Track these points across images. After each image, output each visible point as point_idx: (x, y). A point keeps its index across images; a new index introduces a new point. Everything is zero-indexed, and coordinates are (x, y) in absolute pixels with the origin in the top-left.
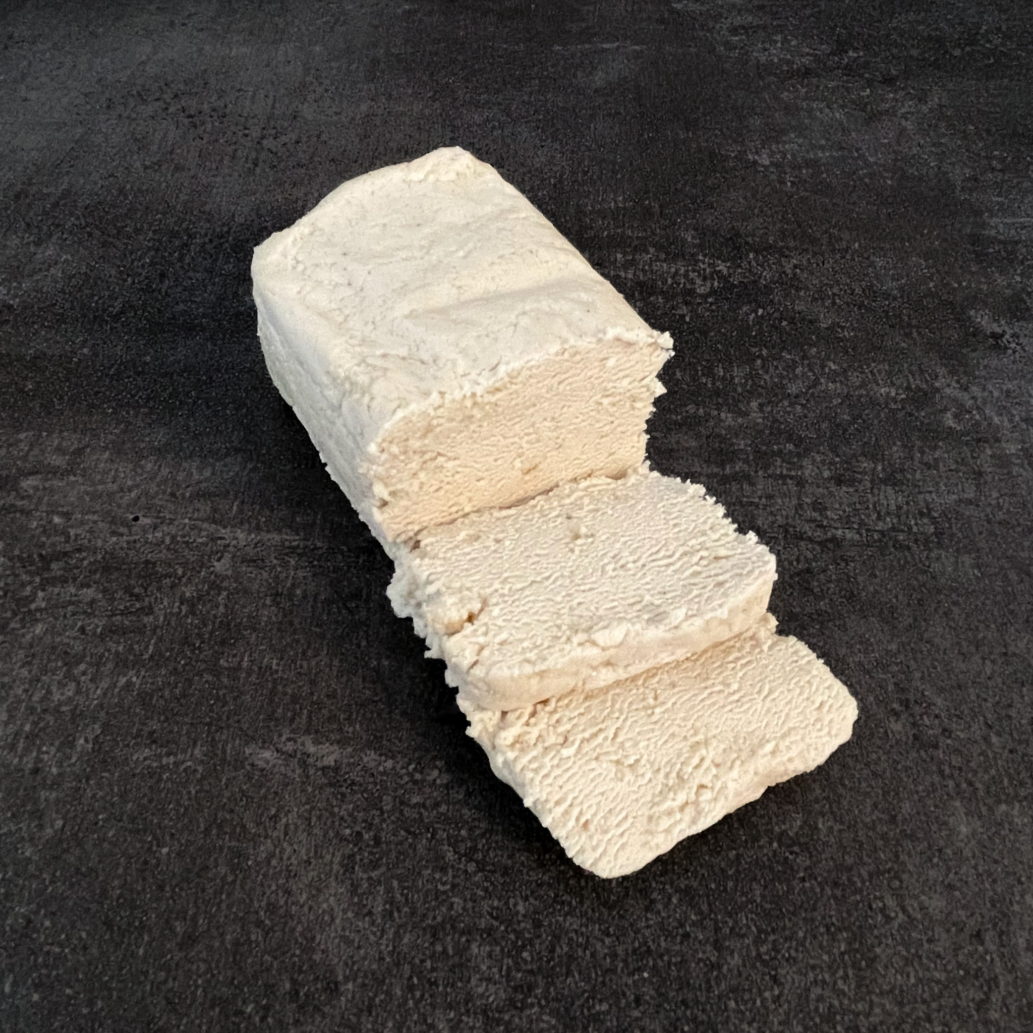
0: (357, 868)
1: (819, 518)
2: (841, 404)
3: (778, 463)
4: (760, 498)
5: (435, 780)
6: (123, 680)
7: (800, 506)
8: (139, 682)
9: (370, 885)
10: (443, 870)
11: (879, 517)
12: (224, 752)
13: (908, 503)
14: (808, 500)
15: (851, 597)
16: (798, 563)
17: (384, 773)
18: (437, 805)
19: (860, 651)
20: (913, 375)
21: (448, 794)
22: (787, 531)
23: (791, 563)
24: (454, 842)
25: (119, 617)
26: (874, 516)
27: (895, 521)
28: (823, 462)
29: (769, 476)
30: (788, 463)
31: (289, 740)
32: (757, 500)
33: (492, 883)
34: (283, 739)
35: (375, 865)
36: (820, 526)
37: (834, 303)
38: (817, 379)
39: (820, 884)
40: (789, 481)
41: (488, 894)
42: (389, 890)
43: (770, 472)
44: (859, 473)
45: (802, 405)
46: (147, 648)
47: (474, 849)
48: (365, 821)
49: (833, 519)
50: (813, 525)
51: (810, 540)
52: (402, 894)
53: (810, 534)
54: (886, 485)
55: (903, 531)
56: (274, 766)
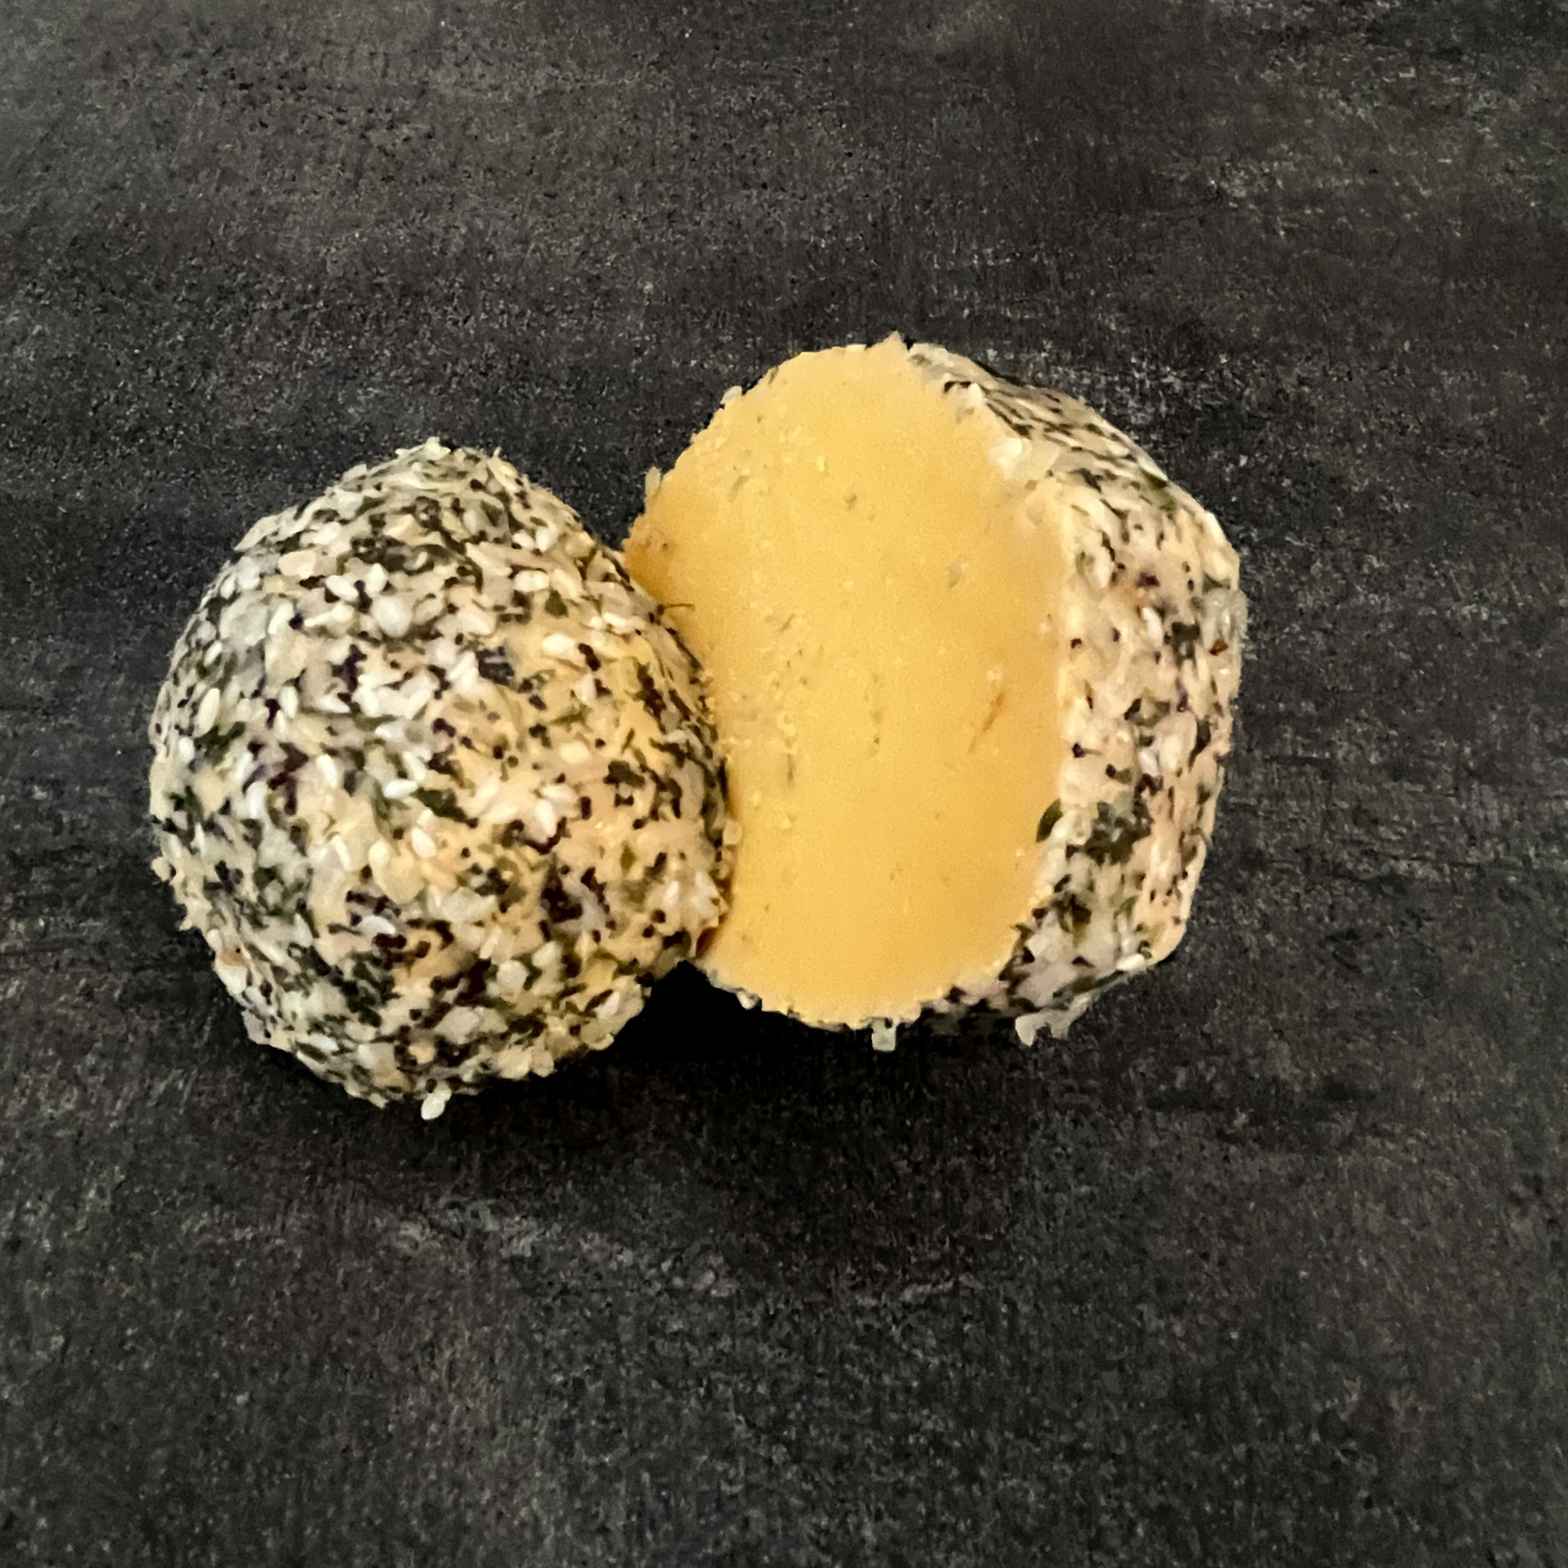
0: (577, 1445)
1: (1365, 839)
2: (1396, 631)
3: (1288, 736)
4: (1260, 797)
5: (707, 1291)
6: (161, 1087)
7: (1328, 816)
8: (188, 1089)
9: (603, 1478)
10: (729, 1455)
11: (1472, 841)
12: (340, 1224)
13: (1521, 818)
14: (1345, 805)
15: (1430, 985)
16: (1332, 919)
17: (618, 1274)
18: (714, 1336)
19: (1450, 1084)
20: (1519, 585)
21: (732, 1317)
22: (1308, 860)
23: (1320, 920)
24: (747, 1405)
25: (150, 972)
26: (1463, 840)
27: (1500, 848)
28: (1366, 735)
29: (1274, 759)
30: (1308, 736)
31: (453, 1205)
32: (1253, 802)
33: (816, 1485)
34: (442, 1202)
35: (607, 1442)
36: (1370, 853)
37: (1371, 449)
38: (1349, 585)
39: (1398, 1512)
40: (1308, 768)
41: (812, 1505)
42: (637, 1488)
43: (1274, 750)
44: (1431, 758)
45: (1325, 631)
46: (199, 1030)
47: (781, 1421)
48: (589, 1360)
49: (1389, 841)
50: (1356, 851)
51: (1351, 877)
52: (658, 1497)
53: (1350, 866)
54: (1481, 783)
55: (1513, 867)
56: (427, 1252)
